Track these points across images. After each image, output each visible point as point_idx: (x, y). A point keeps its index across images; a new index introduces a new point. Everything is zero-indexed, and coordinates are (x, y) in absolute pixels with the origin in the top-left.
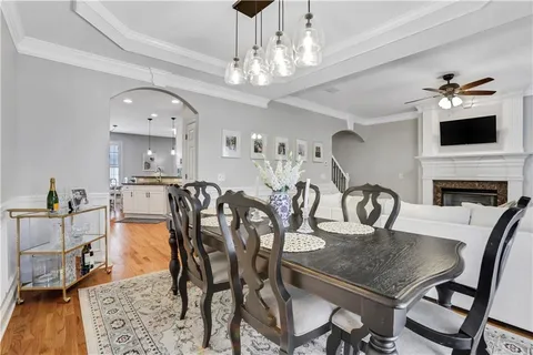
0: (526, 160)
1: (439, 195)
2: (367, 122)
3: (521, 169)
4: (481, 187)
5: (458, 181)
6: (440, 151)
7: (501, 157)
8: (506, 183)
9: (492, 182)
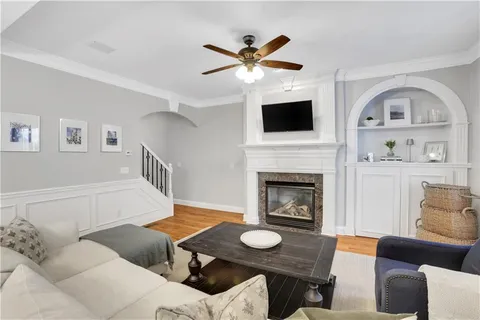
0: (338, 151)
1: (264, 189)
2: (198, 104)
3: (334, 160)
4: (301, 181)
5: (281, 174)
6: (263, 139)
7: (316, 147)
8: (322, 175)
9: (310, 175)
